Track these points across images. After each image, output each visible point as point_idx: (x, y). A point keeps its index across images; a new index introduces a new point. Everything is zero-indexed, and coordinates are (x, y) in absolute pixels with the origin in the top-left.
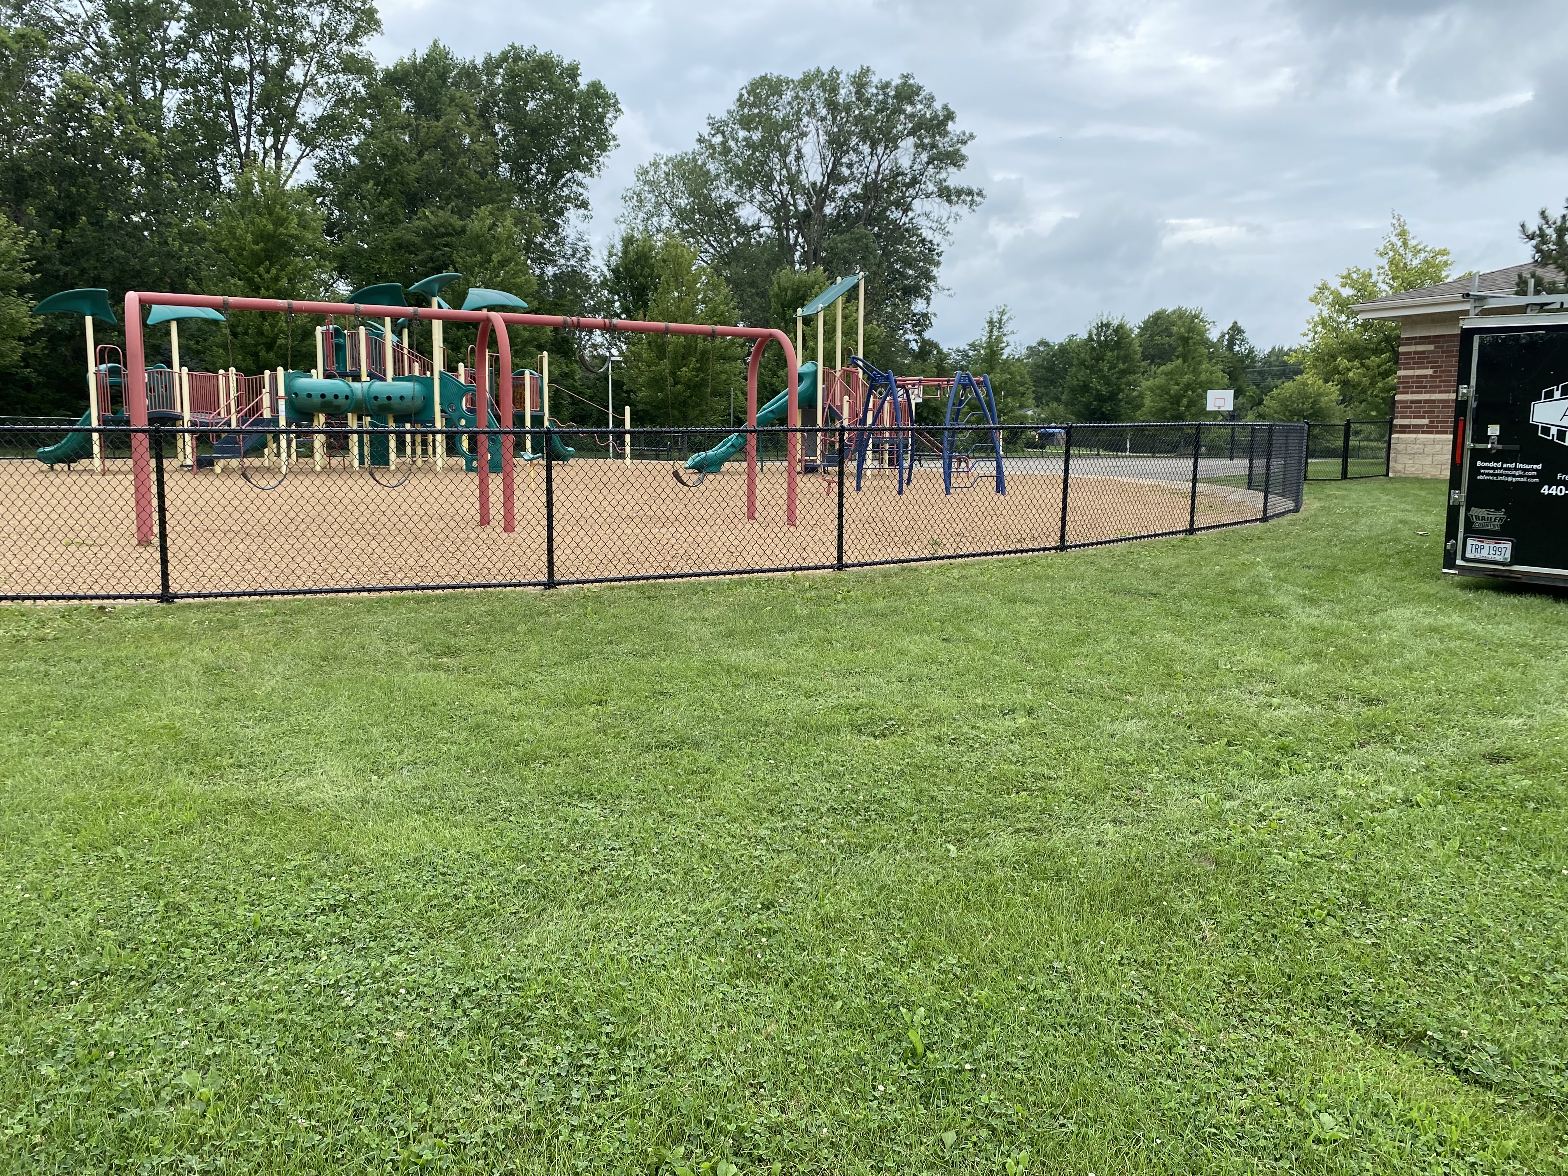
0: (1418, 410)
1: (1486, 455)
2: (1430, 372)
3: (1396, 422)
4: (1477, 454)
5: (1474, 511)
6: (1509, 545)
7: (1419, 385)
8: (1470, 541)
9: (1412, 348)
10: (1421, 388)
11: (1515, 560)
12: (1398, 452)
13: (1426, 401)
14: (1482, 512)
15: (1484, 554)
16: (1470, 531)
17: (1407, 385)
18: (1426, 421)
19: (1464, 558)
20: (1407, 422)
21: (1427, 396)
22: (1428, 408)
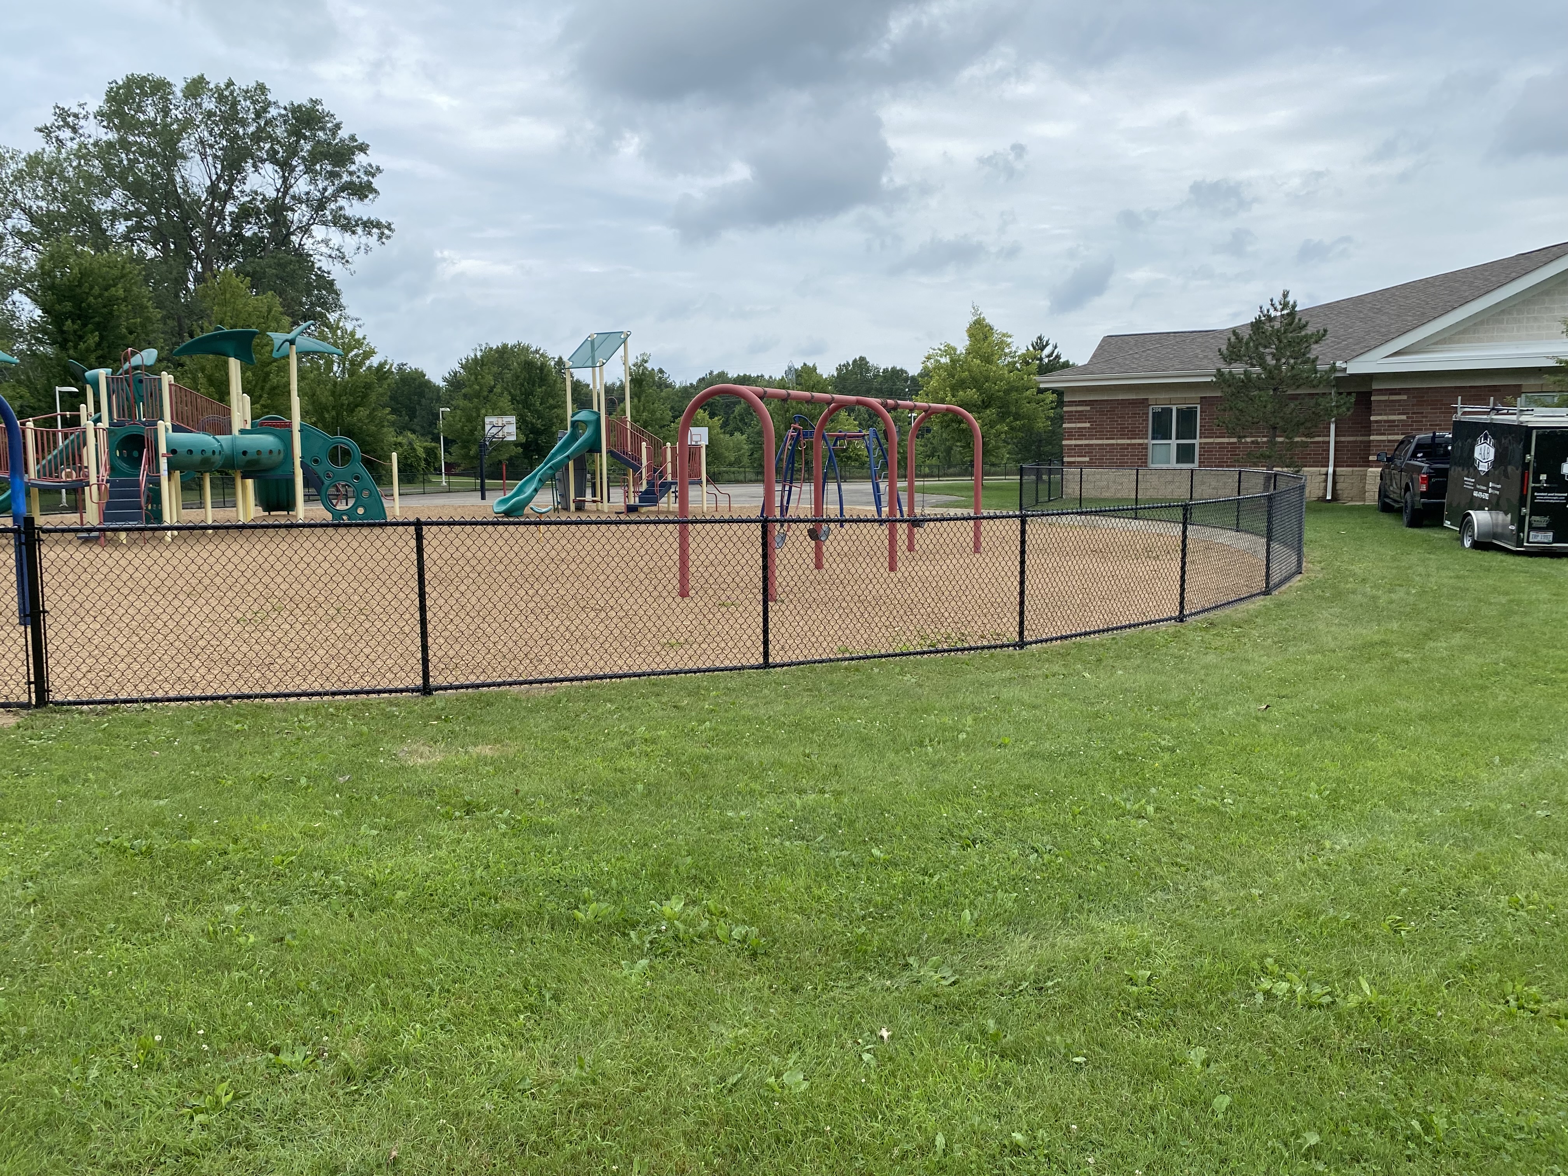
0: (1080, 450)
1: (1539, 490)
2: (1088, 425)
3: (1065, 459)
4: (1535, 489)
5: (1533, 518)
6: (1551, 534)
7: (1081, 434)
8: (1531, 533)
9: (1074, 409)
10: (1081, 436)
11: (1554, 541)
12: (1068, 481)
13: (1086, 445)
14: (1537, 518)
15: (1539, 539)
16: (1531, 528)
17: (1071, 434)
18: (1087, 459)
19: (1528, 542)
20: (1072, 459)
21: (1087, 442)
22: (1088, 450)
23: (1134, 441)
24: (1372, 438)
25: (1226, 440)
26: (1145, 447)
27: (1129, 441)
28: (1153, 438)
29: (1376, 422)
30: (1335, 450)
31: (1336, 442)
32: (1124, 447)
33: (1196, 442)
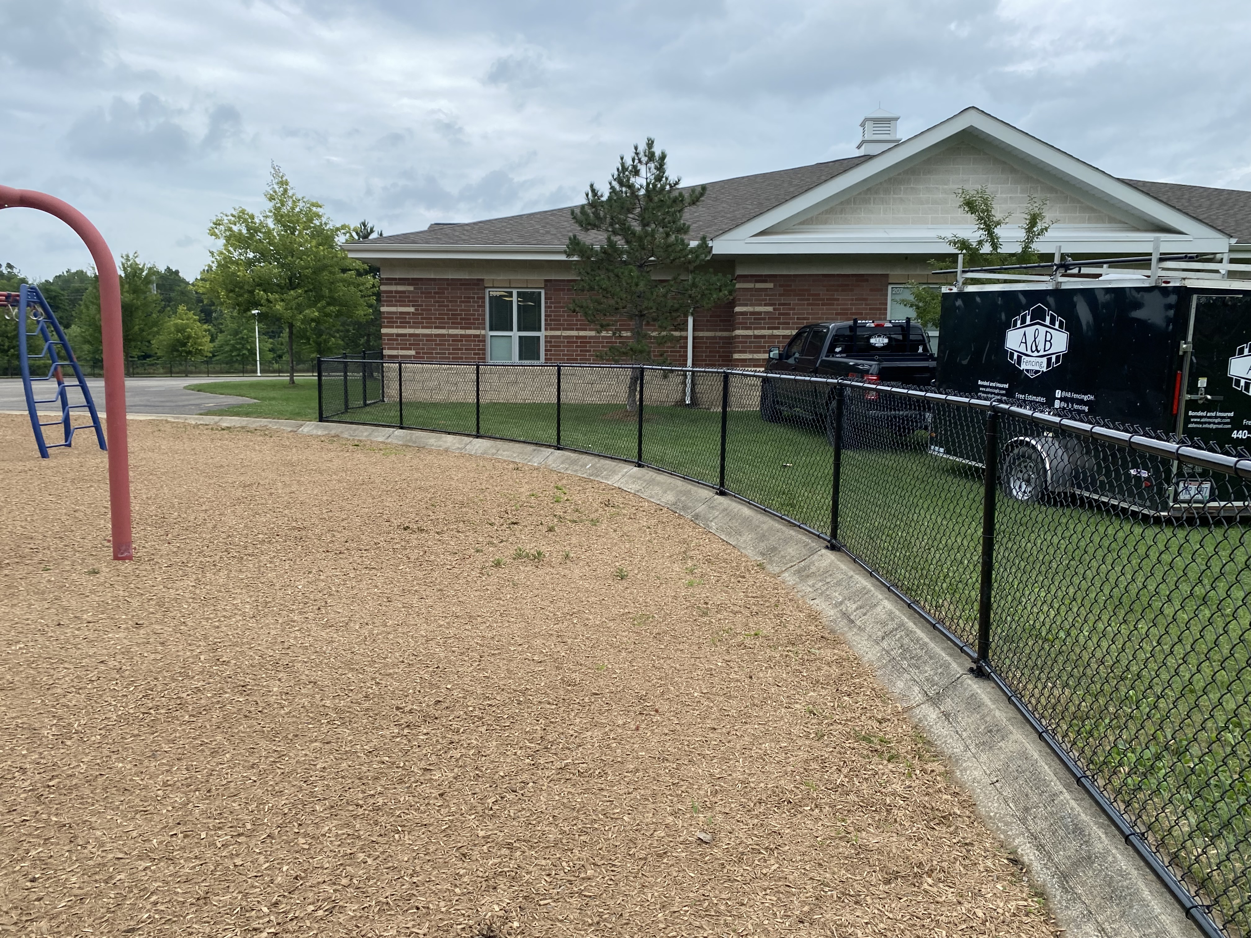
0: (404, 342)
1: (1196, 406)
2: (412, 309)
3: (386, 352)
4: (1190, 405)
6: (1208, 485)
7: (403, 320)
9: (393, 288)
10: (404, 324)
11: (1211, 498)
13: (411, 335)
15: (1191, 495)
17: (392, 321)
18: (413, 352)
19: (1175, 500)
20: (394, 352)
21: (411, 331)
22: (413, 341)
23: (469, 332)
24: (738, 332)
25: (574, 333)
26: (482, 339)
27: (462, 332)
28: (491, 329)
29: (742, 313)
30: (694, 347)
31: (694, 338)
32: (456, 339)
33: (542, 334)
